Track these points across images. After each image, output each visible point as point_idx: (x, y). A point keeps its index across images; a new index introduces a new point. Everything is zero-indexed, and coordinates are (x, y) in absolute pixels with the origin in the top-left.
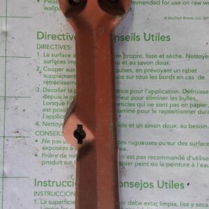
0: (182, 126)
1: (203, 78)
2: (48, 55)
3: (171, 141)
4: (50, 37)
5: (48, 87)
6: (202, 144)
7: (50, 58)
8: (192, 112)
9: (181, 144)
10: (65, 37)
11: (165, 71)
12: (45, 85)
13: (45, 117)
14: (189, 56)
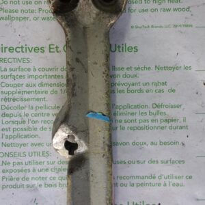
0: (152, 143)
1: (174, 91)
2: (5, 70)
3: (141, 159)
4: (7, 50)
5: (7, 104)
6: (174, 162)
7: (8, 73)
8: (162, 128)
9: (152, 162)
10: (24, 50)
11: (133, 84)
12: (3, 103)
13: (4, 137)
14: (158, 68)
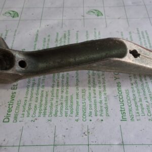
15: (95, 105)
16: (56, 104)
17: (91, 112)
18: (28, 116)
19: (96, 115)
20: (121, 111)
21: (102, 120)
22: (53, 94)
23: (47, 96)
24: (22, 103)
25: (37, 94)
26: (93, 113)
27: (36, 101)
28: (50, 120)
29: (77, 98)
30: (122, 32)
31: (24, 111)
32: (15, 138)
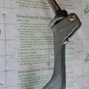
15: (27, 59)
16: (27, 39)
17: (23, 56)
18: (20, 26)
19: (21, 59)
20: (24, 71)
21: (18, 62)
22: (33, 37)
23: (32, 34)
24: (28, 23)
25: (33, 29)
26: (22, 58)
27: (29, 29)
28: (18, 37)
29: (30, 50)
30: (72, 73)
31: (23, 24)
32: (9, 22)
